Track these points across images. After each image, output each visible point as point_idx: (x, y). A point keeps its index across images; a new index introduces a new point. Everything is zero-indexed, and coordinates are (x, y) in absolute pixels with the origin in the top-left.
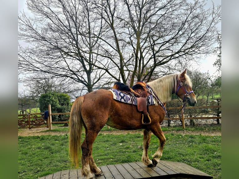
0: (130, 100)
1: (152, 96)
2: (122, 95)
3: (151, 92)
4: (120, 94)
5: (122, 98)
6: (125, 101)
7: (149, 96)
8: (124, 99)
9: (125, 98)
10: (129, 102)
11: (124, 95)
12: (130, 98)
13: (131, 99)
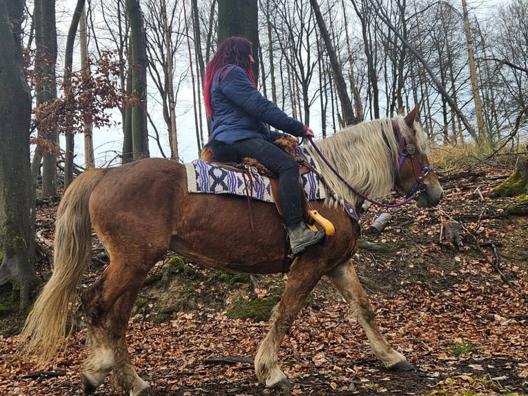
0: (243, 186)
1: (315, 175)
2: (218, 173)
3: (314, 165)
4: (211, 173)
5: (218, 181)
6: (225, 188)
7: (306, 176)
8: (223, 184)
9: (225, 181)
10: (240, 191)
11: (223, 171)
12: (243, 181)
13: (244, 184)
